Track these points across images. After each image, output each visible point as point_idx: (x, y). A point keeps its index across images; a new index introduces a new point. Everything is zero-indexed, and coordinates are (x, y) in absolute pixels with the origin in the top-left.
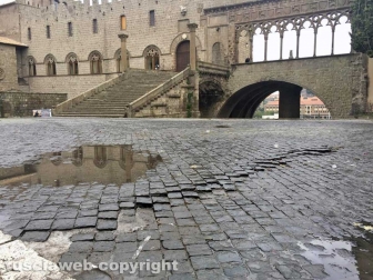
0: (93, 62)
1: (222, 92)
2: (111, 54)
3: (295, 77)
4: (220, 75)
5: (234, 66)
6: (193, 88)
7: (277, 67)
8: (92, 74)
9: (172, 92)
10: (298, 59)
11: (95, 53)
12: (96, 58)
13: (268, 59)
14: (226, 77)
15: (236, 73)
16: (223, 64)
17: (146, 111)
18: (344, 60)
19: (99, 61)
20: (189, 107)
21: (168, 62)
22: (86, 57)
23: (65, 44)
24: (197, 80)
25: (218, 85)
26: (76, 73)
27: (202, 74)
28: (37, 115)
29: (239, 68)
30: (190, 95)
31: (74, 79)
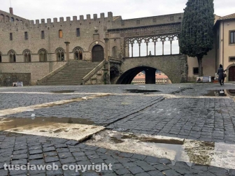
0: (41, 55)
1: (118, 72)
2: (53, 50)
3: (154, 64)
4: (117, 63)
5: (124, 59)
6: (107, 70)
7: (146, 60)
8: (40, 61)
9: (98, 72)
10: (155, 56)
11: (43, 50)
12: (43, 52)
13: (141, 56)
14: (120, 64)
15: (125, 62)
16: (118, 57)
17: (89, 82)
18: (177, 57)
19: (45, 54)
20: (105, 80)
21: (87, 56)
22: (36, 52)
23: (22, 44)
24: (109, 66)
25: (116, 68)
26: (30, 61)
27: (111, 63)
28: (15, 85)
29: (127, 60)
30: (106, 74)
31: (28, 65)
